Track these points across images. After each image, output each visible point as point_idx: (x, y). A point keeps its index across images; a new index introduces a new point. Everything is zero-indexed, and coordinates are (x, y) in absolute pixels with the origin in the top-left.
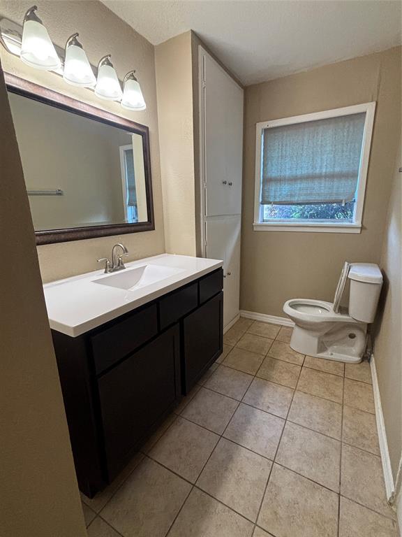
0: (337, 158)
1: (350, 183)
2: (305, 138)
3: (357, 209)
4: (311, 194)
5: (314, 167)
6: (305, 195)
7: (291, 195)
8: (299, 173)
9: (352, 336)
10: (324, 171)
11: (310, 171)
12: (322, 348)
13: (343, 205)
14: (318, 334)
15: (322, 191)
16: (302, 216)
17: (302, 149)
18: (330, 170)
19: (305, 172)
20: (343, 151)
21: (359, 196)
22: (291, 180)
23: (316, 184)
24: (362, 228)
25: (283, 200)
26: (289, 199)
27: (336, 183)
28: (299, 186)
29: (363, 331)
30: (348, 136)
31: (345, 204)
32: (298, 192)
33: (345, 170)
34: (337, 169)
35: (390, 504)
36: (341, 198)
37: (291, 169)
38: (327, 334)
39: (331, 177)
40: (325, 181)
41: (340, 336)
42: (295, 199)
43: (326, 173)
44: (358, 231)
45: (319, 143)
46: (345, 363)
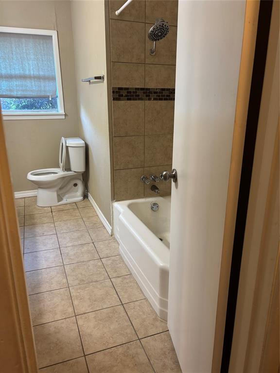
0: (40, 65)
1: (52, 84)
2: (13, 45)
3: (60, 102)
4: (26, 90)
5: (24, 69)
6: (22, 90)
7: (10, 90)
8: (13, 72)
9: (75, 185)
10: (32, 73)
11: (22, 72)
12: (60, 198)
13: (50, 99)
14: (56, 189)
15: (34, 88)
16: (17, 107)
17: (12, 54)
18: (36, 73)
19: (17, 72)
20: (43, 61)
21: (59, 93)
22: (8, 78)
23: (28, 83)
24: (65, 115)
25: (4, 94)
26: (8, 93)
27: (42, 84)
28: (15, 83)
29: (80, 179)
30: (44, 50)
31: (52, 99)
32: (15, 88)
33: (47, 74)
34: (41, 73)
35: (112, 235)
36: (48, 94)
37: (6, 68)
38: (61, 189)
39: (38, 78)
40: (35, 81)
41: (69, 187)
42: (14, 94)
43: (33, 74)
44: (63, 117)
45: (24, 51)
46: (75, 203)
